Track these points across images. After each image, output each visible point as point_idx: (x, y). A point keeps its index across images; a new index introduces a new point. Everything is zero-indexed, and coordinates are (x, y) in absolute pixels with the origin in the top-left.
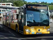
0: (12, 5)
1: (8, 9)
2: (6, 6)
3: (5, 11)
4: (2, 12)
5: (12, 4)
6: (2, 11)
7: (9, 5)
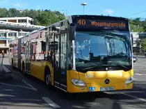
0: (31, 23)
1: (22, 32)
2: (17, 23)
3: (15, 34)
4: (8, 37)
5: (31, 19)
6: (9, 35)
7: (25, 21)
